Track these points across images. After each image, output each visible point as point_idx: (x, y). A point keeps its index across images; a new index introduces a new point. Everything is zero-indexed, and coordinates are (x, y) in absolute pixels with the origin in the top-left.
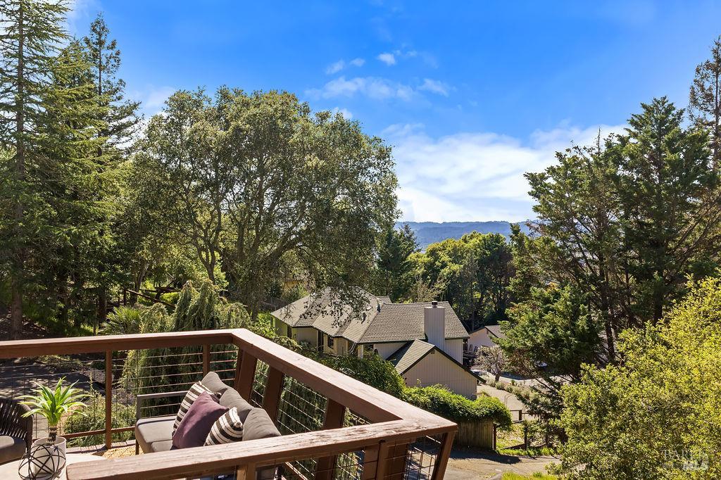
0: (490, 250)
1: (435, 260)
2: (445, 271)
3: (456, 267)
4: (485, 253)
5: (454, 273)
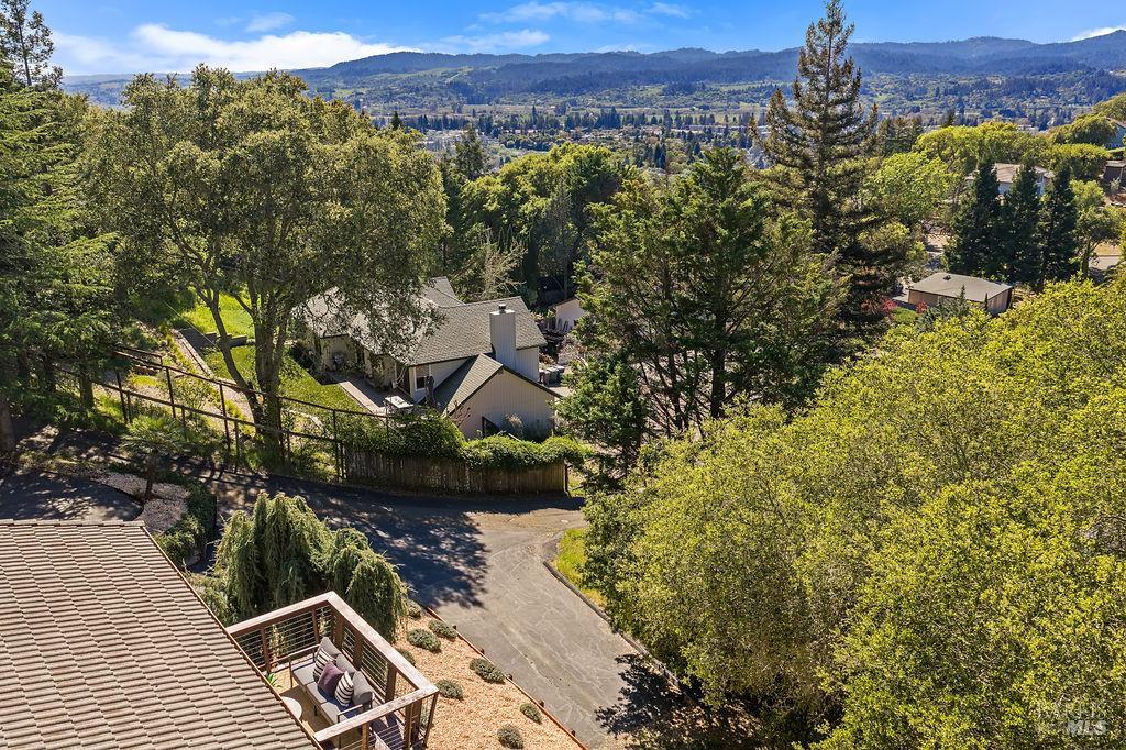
0: (588, 177)
1: (513, 191)
2: (527, 208)
3: (541, 202)
4: (580, 182)
5: (539, 210)
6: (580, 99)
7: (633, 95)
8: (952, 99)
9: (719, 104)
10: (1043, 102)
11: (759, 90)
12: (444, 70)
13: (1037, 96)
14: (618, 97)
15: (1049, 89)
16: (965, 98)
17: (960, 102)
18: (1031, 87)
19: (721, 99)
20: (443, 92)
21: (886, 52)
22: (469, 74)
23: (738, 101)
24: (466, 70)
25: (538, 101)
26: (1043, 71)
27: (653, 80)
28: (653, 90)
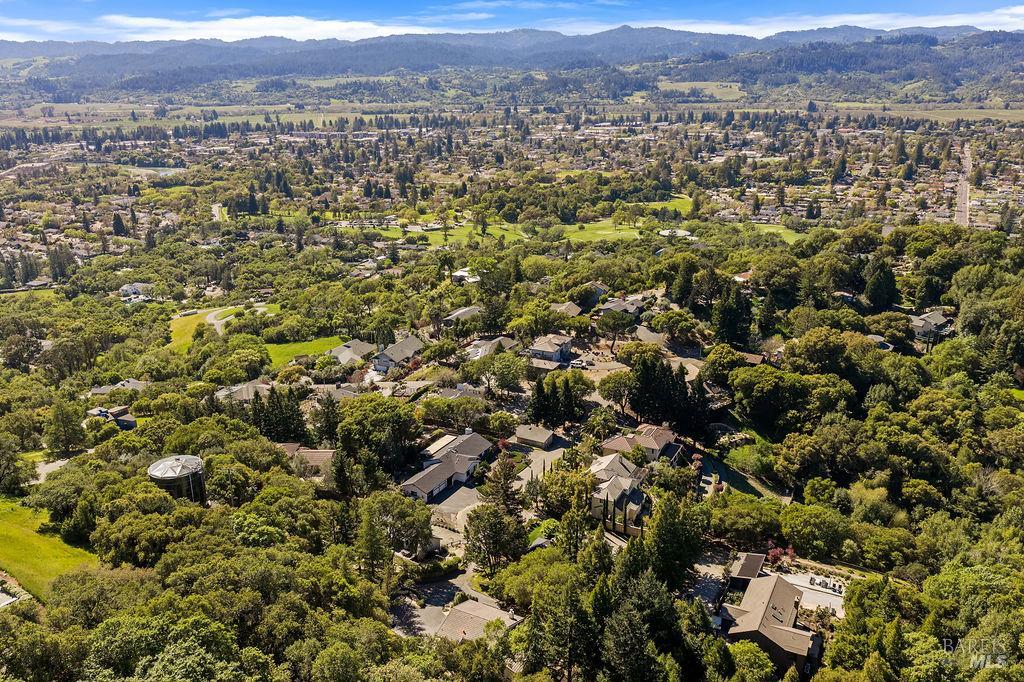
6: (175, 96)
7: (228, 92)
8: (507, 95)
9: (311, 101)
10: (575, 96)
11: (345, 87)
12: (16, 61)
13: (570, 91)
14: (214, 95)
15: (578, 85)
16: (516, 93)
17: (513, 97)
18: (565, 83)
19: (313, 95)
20: (23, 89)
21: (449, 45)
22: (47, 66)
23: (329, 97)
24: (41, 61)
25: (131, 99)
26: (571, 67)
27: (243, 73)
28: (246, 86)
